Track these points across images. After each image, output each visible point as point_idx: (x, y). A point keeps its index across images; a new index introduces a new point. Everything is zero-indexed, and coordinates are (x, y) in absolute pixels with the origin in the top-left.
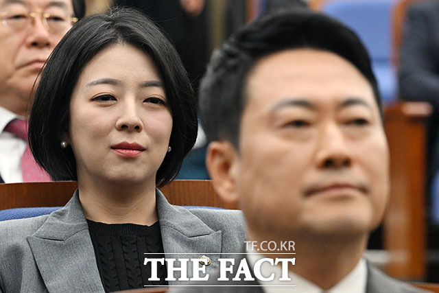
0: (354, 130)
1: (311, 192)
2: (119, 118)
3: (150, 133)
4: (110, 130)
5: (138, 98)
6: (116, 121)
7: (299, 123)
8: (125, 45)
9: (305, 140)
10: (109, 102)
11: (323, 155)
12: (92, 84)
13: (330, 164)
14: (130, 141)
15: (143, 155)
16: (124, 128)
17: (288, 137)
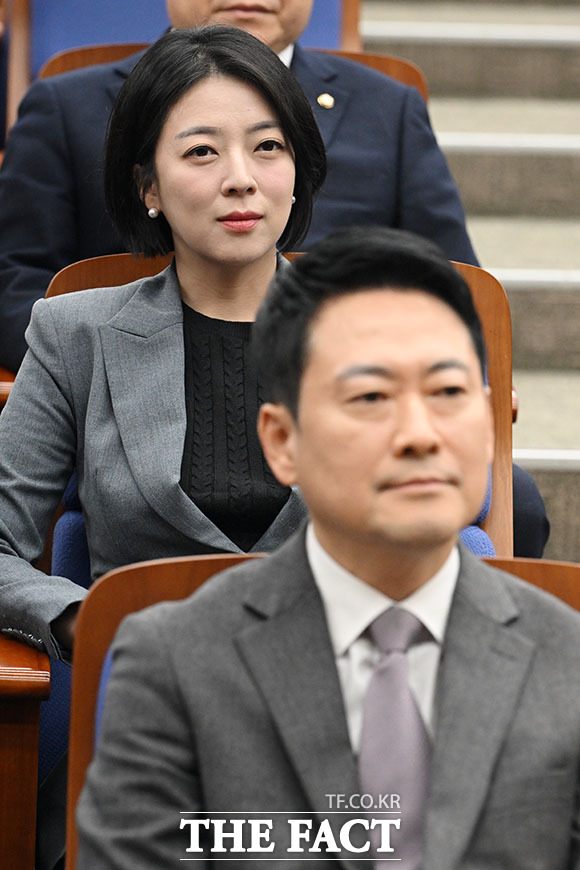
0: (443, 402)
1: (385, 486)
2: (223, 180)
3: (267, 193)
4: (214, 197)
5: (246, 147)
6: (222, 183)
7: (372, 397)
8: (222, 77)
9: (382, 418)
10: (209, 156)
11: (401, 441)
12: (183, 135)
13: (409, 452)
14: (242, 210)
15: (260, 224)
16: (232, 192)
17: (358, 415)
